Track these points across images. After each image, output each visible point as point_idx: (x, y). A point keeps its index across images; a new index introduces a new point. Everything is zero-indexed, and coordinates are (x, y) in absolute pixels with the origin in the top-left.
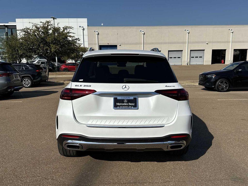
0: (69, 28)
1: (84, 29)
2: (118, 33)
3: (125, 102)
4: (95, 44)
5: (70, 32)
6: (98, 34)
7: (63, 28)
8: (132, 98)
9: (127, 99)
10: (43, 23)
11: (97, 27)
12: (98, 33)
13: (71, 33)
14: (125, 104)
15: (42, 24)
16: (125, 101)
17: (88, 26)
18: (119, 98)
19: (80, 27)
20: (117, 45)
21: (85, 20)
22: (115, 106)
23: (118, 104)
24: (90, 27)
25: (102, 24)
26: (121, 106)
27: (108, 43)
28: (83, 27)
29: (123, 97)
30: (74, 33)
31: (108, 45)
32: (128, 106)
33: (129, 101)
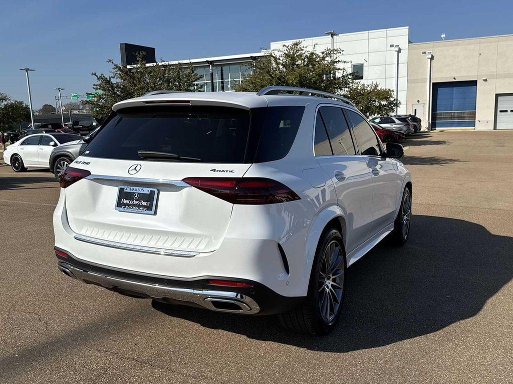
0: (335, 52)
1: (399, 51)
2: (481, 52)
3: (136, 198)
4: (424, 81)
5: (337, 60)
6: (432, 58)
7: (323, 53)
8: (146, 191)
9: (140, 192)
10: (287, 47)
11: (430, 44)
12: (432, 55)
13: (339, 61)
14: (135, 202)
15: (285, 48)
16: (136, 196)
17: (410, 42)
18: (128, 189)
19: (392, 46)
20: (476, 81)
21: (405, 30)
22: (119, 204)
23: (124, 201)
24: (413, 45)
25: (443, 36)
26: (128, 205)
27: (455, 76)
28: (398, 46)
29: (133, 187)
30: (345, 62)
31: (454, 80)
32: (139, 206)
33: (142, 197)
